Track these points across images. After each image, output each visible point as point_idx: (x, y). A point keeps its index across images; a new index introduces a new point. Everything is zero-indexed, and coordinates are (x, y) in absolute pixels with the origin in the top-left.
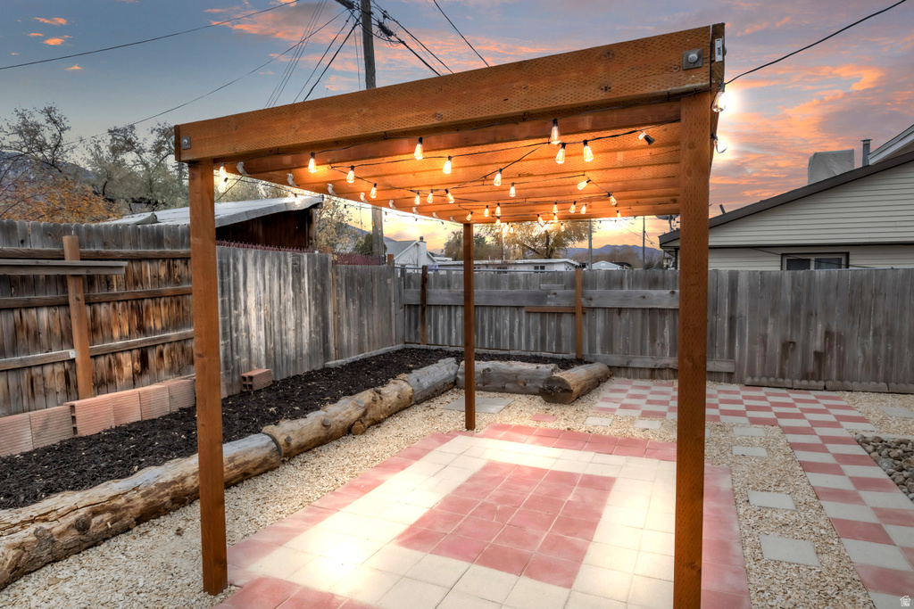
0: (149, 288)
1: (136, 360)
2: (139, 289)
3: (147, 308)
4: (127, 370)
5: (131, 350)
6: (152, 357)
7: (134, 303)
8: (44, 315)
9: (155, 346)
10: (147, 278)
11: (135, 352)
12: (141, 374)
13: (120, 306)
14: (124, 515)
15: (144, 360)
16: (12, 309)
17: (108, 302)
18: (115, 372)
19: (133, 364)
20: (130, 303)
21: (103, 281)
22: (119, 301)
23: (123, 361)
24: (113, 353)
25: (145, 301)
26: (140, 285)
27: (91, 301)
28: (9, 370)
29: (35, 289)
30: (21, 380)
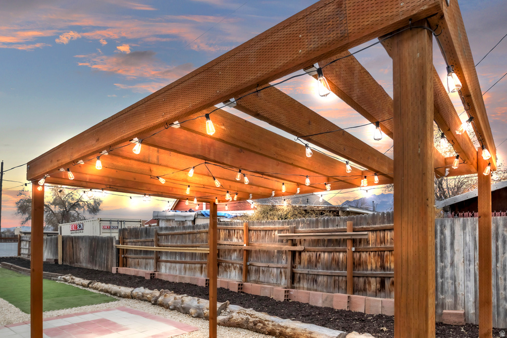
0: (388, 245)
1: (378, 283)
2: (383, 246)
3: (387, 256)
4: (373, 287)
5: (376, 277)
6: (387, 283)
7: (379, 253)
8: (341, 255)
9: (390, 277)
10: (388, 240)
11: (378, 279)
12: (380, 291)
13: (372, 254)
14: (265, 328)
15: (382, 284)
16: (331, 252)
17: (367, 252)
18: (367, 286)
19: (376, 285)
20: (377, 253)
21: (365, 241)
22: (372, 252)
23: (372, 282)
24: (367, 277)
25: (386, 252)
26: (383, 244)
27: (358, 250)
28: (328, 275)
29: (339, 244)
30: (331, 280)
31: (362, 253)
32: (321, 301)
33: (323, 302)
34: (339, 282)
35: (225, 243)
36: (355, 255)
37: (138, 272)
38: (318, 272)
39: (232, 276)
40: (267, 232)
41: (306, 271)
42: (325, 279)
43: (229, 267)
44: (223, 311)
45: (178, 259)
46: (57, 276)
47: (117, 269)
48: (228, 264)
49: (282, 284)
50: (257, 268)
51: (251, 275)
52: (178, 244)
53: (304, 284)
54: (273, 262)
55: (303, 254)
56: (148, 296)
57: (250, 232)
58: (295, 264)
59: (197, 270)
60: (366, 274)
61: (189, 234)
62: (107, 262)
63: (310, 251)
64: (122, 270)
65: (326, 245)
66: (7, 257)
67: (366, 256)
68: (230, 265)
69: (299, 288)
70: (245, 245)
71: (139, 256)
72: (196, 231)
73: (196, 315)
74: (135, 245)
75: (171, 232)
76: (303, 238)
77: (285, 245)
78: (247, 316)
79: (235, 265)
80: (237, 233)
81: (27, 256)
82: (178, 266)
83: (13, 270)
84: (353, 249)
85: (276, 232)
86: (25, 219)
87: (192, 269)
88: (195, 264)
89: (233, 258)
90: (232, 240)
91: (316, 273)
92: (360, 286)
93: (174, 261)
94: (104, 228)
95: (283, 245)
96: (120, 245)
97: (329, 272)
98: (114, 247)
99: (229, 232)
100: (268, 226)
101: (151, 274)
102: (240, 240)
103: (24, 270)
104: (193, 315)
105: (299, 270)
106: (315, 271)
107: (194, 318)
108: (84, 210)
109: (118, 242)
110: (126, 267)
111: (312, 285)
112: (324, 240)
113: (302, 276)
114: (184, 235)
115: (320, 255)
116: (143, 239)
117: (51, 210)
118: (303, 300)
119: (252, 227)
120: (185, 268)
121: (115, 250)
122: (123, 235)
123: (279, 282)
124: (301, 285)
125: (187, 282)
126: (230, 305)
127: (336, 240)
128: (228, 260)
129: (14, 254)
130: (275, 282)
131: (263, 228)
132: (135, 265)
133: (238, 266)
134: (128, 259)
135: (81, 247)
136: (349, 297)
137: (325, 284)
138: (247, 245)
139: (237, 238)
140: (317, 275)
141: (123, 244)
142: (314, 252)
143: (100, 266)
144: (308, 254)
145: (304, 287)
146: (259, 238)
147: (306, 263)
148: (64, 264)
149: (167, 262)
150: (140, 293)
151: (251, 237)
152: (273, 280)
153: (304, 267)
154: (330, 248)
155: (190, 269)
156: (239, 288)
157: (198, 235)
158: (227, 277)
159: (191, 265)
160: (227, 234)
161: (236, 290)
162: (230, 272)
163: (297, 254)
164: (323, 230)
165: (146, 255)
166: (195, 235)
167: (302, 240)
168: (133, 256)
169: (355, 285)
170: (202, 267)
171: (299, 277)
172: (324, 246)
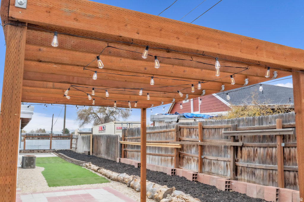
8: (274, 150)
16: (266, 147)
17: (295, 147)
18: (297, 180)
21: (294, 137)
24: (296, 171)
27: (287, 146)
28: (263, 169)
29: (272, 140)
30: (266, 173)
31: (291, 148)
32: (255, 193)
33: (257, 194)
34: (273, 175)
35: (187, 139)
36: (285, 149)
37: (132, 162)
38: (255, 166)
39: (192, 167)
40: (216, 130)
41: (245, 165)
42: (262, 172)
43: (190, 159)
44: (168, 195)
45: (157, 153)
46: (82, 163)
47: (120, 159)
48: (189, 157)
49: (228, 175)
50: (209, 160)
51: (205, 167)
52: (157, 140)
53: (245, 176)
54: (221, 156)
55: (243, 149)
56: (126, 180)
57: (204, 130)
58: (238, 158)
59: (169, 161)
60: (295, 169)
61: (164, 132)
62: (115, 154)
63: (249, 147)
64: (123, 160)
65: (261, 141)
66: (64, 150)
67: (295, 152)
68: (191, 157)
69: (241, 180)
70: (200, 141)
71: (134, 150)
72: (168, 130)
73: (151, 197)
74: (131, 141)
75: (152, 131)
76: (243, 135)
77: (229, 141)
78: (182, 200)
79: (194, 158)
80: (195, 131)
81: (75, 149)
82: (157, 157)
83: (63, 159)
84: (283, 145)
85: (223, 129)
86: (82, 123)
87: (166, 161)
88: (168, 156)
89: (192, 152)
90: (191, 137)
91: (254, 167)
92: (290, 180)
93: (154, 154)
94: (117, 129)
95: (228, 141)
96: (122, 141)
97: (264, 166)
98: (119, 143)
99: (190, 130)
100: (217, 125)
101: (138, 164)
102: (197, 137)
103: (68, 159)
104: (148, 197)
105: (240, 164)
106: (253, 165)
107: (149, 199)
108: (119, 115)
109: (121, 139)
110: (126, 158)
111: (251, 177)
112: (260, 137)
113: (243, 169)
114: (160, 133)
115: (257, 150)
116: (136, 137)
117: (98, 116)
118: (241, 191)
119: (205, 126)
120: (161, 159)
121: (119, 145)
122: (125, 133)
123: (226, 174)
124: (243, 178)
125: (161, 171)
126: (176, 191)
127: (270, 136)
128: (189, 154)
129: (68, 148)
130: (223, 174)
131: (213, 126)
132: (131, 156)
133: (196, 159)
134: (127, 152)
135: (102, 142)
136: (277, 190)
137: (261, 177)
138: (201, 141)
139: (195, 135)
140: (255, 168)
141: (125, 140)
142: (252, 147)
143: (111, 157)
144: (247, 149)
145: (245, 179)
146: (210, 135)
147: (246, 158)
148: (93, 155)
149: (150, 154)
150: (122, 178)
151: (205, 134)
152: (221, 172)
153: (244, 161)
154: (265, 144)
155: (165, 161)
156: (193, 178)
157: (170, 133)
158: (189, 168)
159: (165, 157)
160: (189, 132)
161: (191, 179)
162: (191, 163)
163: (239, 149)
164: (258, 128)
165: (138, 149)
166: (168, 133)
167: (242, 136)
168: (130, 149)
169: (287, 179)
170: (172, 159)
171: (241, 170)
172: (259, 141)
